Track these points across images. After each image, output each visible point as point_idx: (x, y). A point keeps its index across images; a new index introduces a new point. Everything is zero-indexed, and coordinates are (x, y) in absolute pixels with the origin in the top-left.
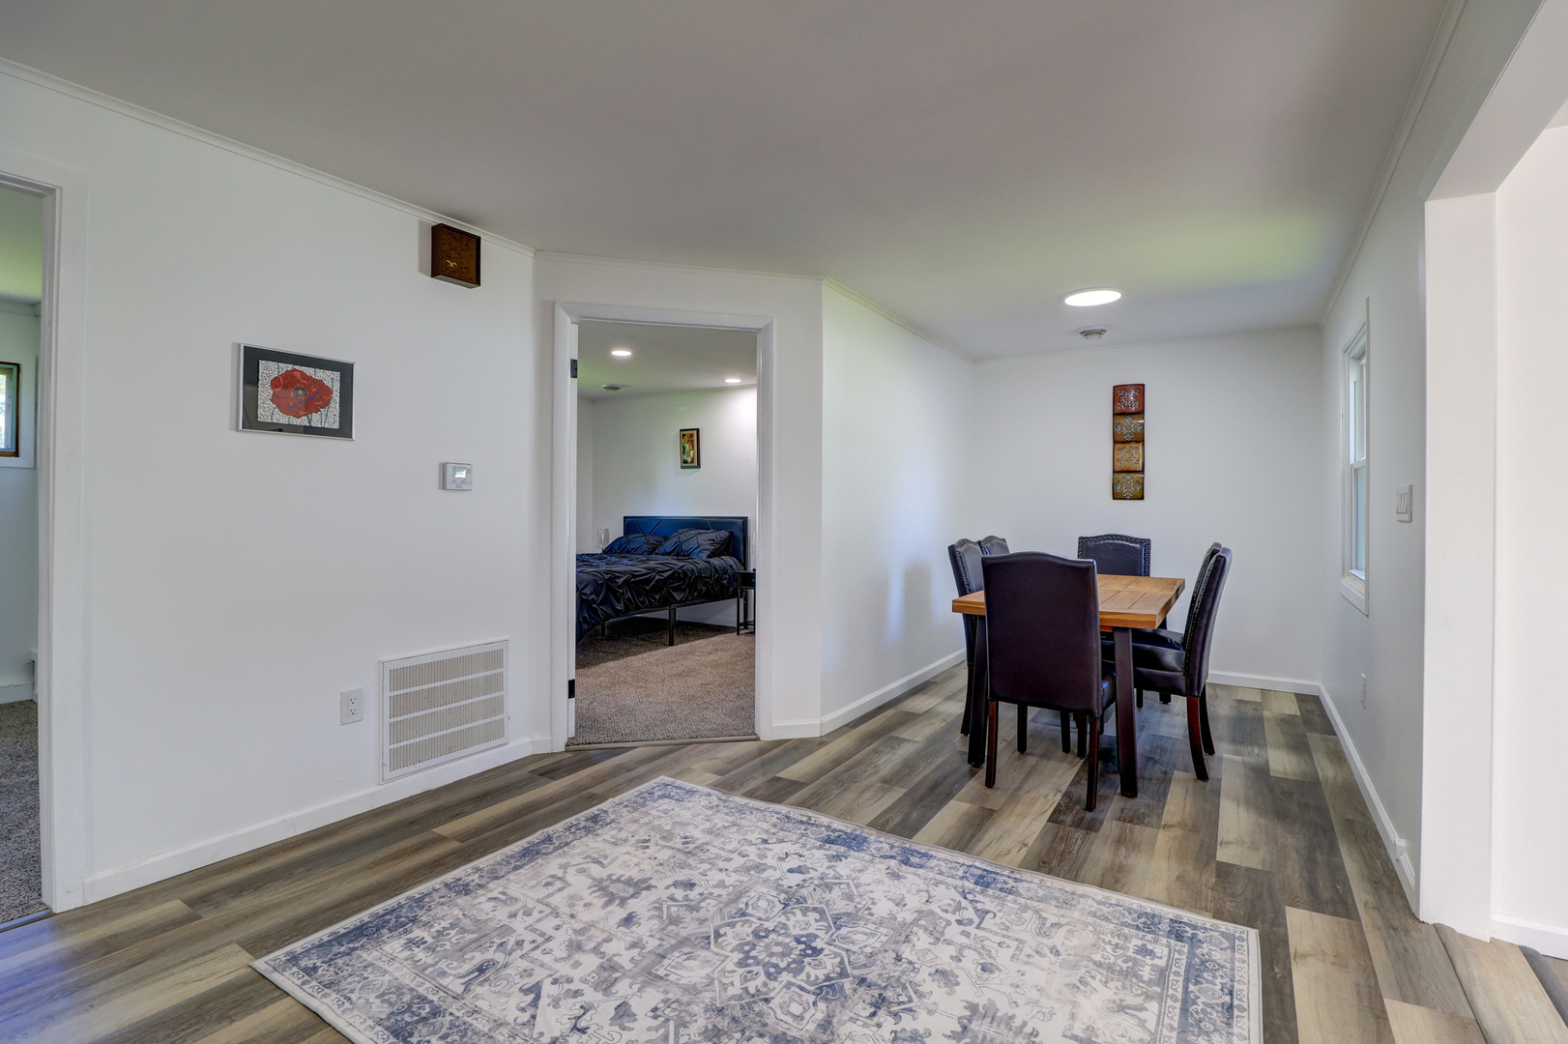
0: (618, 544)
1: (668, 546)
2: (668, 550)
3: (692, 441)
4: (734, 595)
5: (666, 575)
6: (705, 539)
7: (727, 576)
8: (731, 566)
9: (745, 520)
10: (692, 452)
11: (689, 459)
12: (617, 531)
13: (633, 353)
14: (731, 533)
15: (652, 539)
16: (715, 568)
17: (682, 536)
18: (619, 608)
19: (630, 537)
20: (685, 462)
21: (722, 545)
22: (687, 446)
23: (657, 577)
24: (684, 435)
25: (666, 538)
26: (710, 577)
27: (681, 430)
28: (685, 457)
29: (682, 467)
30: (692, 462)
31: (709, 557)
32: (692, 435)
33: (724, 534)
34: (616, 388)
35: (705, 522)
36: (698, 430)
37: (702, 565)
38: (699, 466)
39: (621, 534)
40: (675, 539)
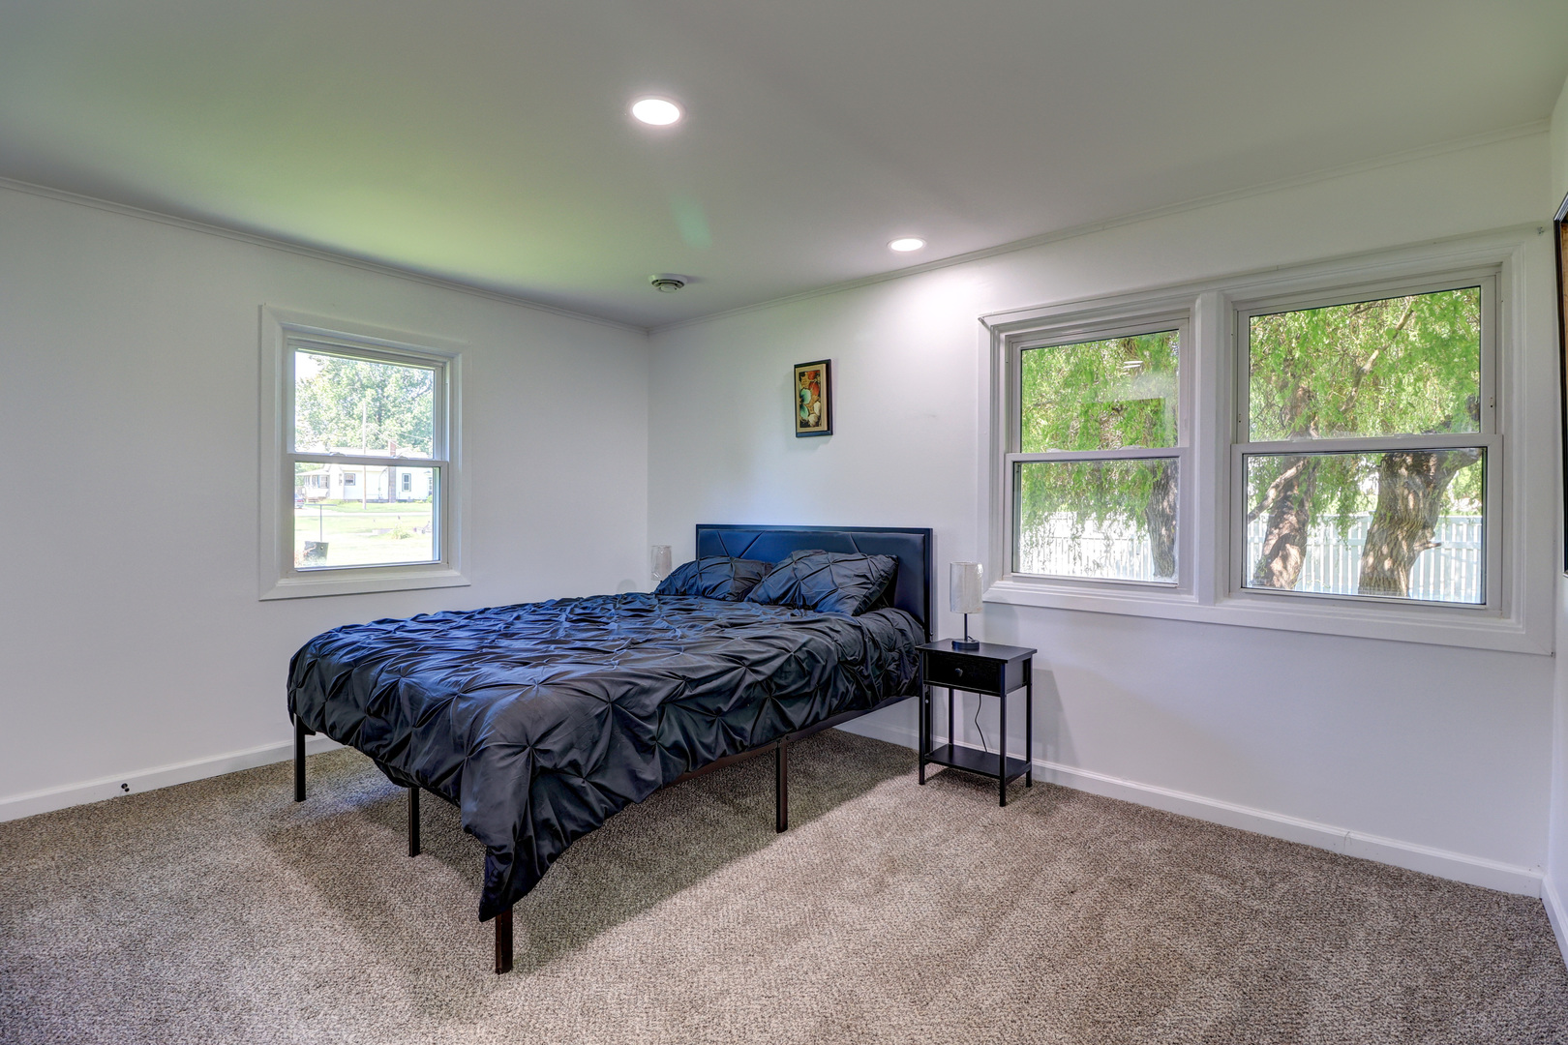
0: (682, 576)
1: (774, 585)
2: (774, 595)
3: (818, 384)
4: (914, 690)
5: (767, 669)
6: (847, 575)
7: (895, 654)
8: (902, 631)
9: (927, 533)
10: (817, 405)
11: (812, 419)
12: (685, 552)
13: (686, 109)
14: (898, 561)
15: (745, 568)
16: (873, 640)
17: (800, 566)
18: (648, 776)
19: (704, 563)
20: (804, 424)
21: (880, 585)
22: (808, 394)
23: (750, 678)
24: (802, 374)
25: (770, 567)
26: (864, 661)
27: (796, 366)
28: (805, 415)
29: (799, 435)
30: (817, 424)
31: (857, 613)
32: (817, 374)
33: (882, 563)
34: (678, 284)
35: (843, 539)
36: (828, 363)
37: (848, 635)
38: (829, 431)
39: (692, 558)
40: (787, 572)
